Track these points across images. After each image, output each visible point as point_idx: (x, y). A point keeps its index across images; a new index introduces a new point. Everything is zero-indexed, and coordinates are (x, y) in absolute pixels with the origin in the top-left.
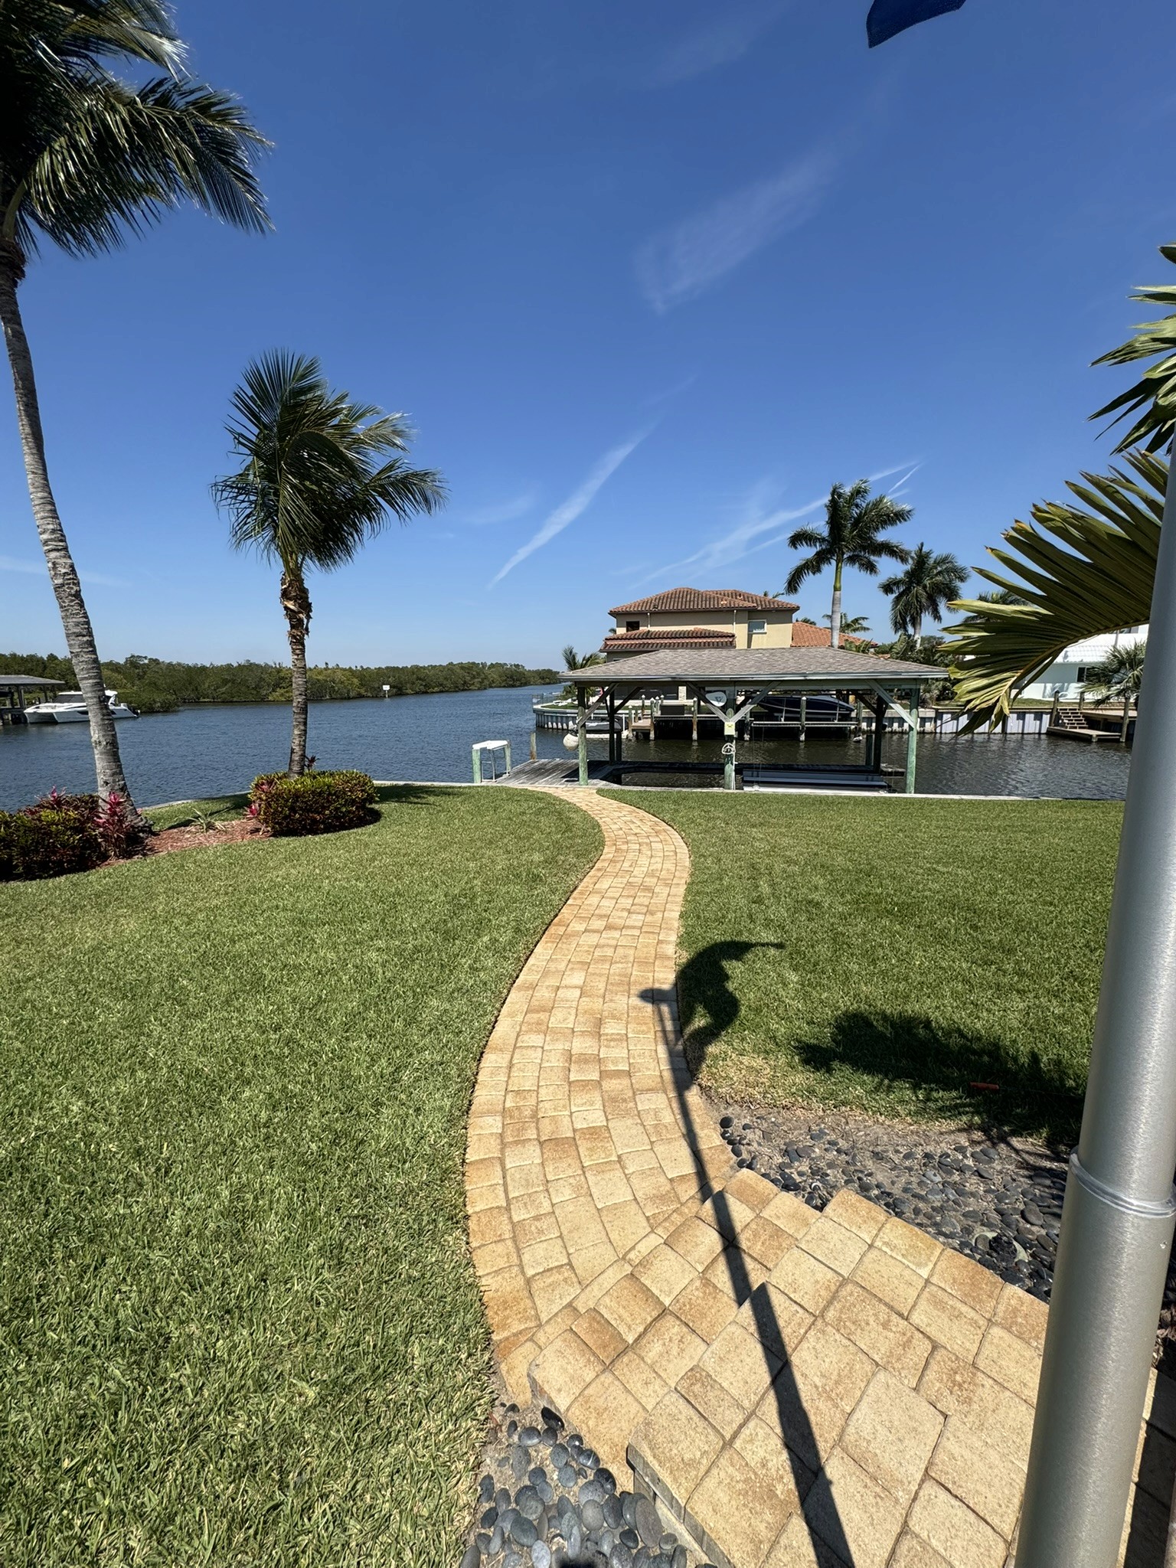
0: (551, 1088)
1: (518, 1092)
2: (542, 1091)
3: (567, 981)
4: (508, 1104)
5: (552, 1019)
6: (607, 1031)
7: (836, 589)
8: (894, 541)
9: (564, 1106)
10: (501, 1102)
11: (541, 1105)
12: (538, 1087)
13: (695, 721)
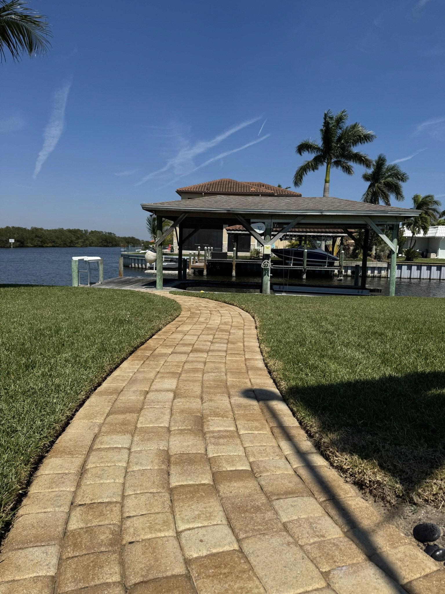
0: (143, 498)
1: (91, 506)
2: (130, 503)
3: (157, 385)
4: (73, 525)
5: (141, 419)
6: (211, 429)
7: (326, 182)
8: (362, 153)
9: (165, 522)
10: (61, 522)
11: (128, 523)
12: (123, 497)
13: (234, 263)
